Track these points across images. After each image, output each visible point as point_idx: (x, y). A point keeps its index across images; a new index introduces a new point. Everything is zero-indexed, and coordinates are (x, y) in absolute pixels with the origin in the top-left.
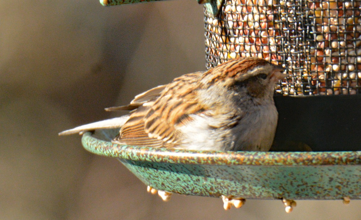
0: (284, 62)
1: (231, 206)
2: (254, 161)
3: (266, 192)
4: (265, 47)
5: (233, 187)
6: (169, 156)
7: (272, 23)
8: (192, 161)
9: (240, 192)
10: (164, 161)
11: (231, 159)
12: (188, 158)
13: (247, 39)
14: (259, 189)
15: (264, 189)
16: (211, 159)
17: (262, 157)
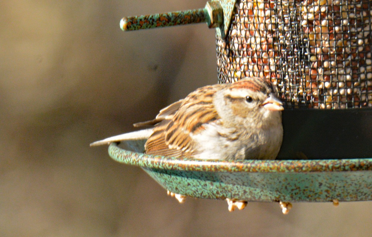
0: (282, 80)
1: (234, 208)
2: (252, 168)
3: (264, 195)
4: (266, 67)
5: (236, 192)
6: (178, 164)
7: (272, 46)
8: (198, 169)
9: (242, 196)
10: (174, 168)
11: (231, 167)
12: (194, 166)
13: (250, 60)
14: (258, 193)
15: (262, 193)
16: (214, 167)
17: (258, 165)
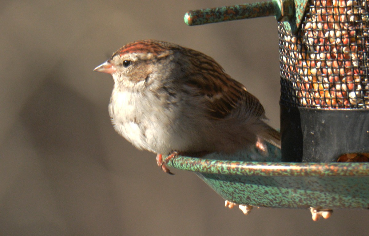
0: (366, 77)
1: (319, 217)
2: (348, 172)
3: (356, 202)
4: (347, 63)
5: (323, 199)
6: (261, 169)
7: (354, 39)
8: (285, 173)
9: (329, 204)
10: (255, 174)
11: (324, 170)
12: (281, 170)
13: (328, 55)
14: (349, 200)
15: (354, 199)
16: (304, 171)
17: (356, 168)
